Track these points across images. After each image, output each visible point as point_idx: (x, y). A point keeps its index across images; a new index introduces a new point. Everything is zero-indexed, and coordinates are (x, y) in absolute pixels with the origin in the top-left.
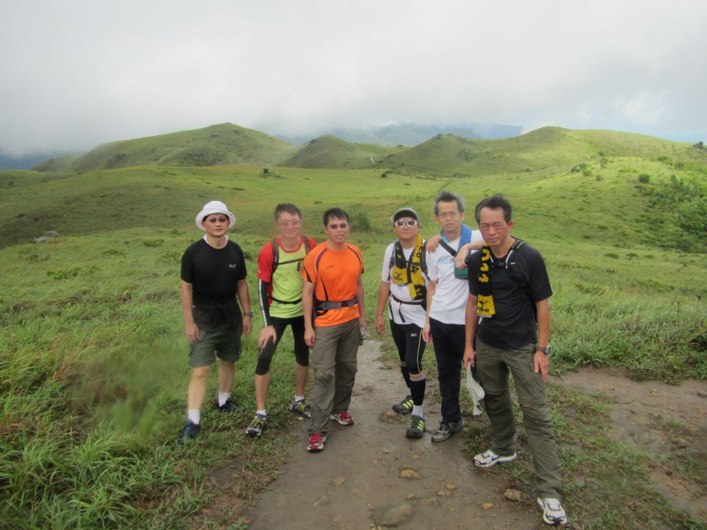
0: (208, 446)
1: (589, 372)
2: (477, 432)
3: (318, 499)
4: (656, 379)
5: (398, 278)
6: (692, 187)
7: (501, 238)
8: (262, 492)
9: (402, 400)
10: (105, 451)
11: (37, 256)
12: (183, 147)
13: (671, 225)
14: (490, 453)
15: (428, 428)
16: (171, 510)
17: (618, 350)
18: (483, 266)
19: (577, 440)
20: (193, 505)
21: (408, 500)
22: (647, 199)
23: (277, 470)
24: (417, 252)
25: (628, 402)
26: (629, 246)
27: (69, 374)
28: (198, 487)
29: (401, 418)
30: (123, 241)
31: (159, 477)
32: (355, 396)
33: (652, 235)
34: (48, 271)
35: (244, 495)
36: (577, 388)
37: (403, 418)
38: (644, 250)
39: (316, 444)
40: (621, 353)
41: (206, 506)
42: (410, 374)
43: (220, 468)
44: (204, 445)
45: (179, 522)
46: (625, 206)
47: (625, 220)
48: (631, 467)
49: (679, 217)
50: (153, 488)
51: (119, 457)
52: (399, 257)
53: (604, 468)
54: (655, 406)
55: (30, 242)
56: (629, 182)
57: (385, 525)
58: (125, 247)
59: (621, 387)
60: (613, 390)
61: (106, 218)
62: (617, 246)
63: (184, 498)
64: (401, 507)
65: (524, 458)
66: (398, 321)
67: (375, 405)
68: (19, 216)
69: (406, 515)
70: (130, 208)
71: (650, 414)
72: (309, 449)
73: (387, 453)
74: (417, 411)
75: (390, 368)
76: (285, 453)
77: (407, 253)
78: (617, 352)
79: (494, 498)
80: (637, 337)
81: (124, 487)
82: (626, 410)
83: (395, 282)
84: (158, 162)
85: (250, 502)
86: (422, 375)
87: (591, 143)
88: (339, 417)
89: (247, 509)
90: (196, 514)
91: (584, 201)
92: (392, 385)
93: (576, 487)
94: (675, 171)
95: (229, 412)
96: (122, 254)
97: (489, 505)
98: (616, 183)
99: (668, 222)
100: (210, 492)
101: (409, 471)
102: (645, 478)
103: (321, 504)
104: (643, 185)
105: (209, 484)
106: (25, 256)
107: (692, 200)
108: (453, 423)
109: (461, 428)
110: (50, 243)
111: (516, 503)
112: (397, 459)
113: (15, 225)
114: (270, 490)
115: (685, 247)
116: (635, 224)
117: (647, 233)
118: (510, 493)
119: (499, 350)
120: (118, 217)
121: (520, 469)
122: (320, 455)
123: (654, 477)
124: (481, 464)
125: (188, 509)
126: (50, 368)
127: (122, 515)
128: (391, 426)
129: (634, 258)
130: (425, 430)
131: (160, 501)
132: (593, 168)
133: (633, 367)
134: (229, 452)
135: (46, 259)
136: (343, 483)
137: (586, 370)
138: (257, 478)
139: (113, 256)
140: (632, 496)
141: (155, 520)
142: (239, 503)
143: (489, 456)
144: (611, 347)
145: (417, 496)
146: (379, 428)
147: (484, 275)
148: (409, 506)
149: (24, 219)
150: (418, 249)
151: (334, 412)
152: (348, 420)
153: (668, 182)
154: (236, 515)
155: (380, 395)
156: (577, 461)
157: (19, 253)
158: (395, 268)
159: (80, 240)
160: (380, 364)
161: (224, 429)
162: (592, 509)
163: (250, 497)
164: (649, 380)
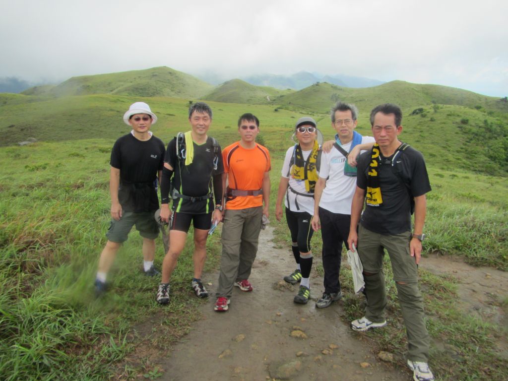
0: (133, 303)
1: (437, 258)
2: (353, 302)
3: (223, 352)
4: (489, 266)
5: (296, 174)
6: (498, 130)
7: (391, 140)
8: (176, 344)
9: (291, 273)
10: (47, 304)
11: (19, 155)
12: (131, 82)
13: (482, 156)
14: (365, 320)
15: (313, 296)
16: (97, 358)
17: (459, 242)
18: (373, 163)
19: (434, 312)
20: (117, 354)
21: (298, 356)
22: (465, 136)
23: (189, 326)
24: (314, 154)
25: (469, 282)
26: (451, 169)
27: (25, 240)
28: (123, 338)
29: (291, 287)
30: (84, 147)
31: (90, 328)
32: (253, 268)
33: (468, 163)
34: (25, 165)
35: (161, 346)
36: (428, 270)
37: (293, 288)
38: (462, 172)
39: (222, 306)
40: (461, 245)
41: (128, 354)
42: (301, 253)
43: (142, 323)
44: (130, 302)
45: (104, 368)
46: (450, 140)
47: (449, 151)
48: (481, 337)
49: (488, 150)
50: (84, 337)
51: (58, 309)
52: (299, 157)
53: (459, 337)
54: (491, 287)
55: (16, 145)
56: (454, 123)
57: (278, 378)
58: (85, 151)
59: (462, 271)
60: (456, 272)
61: (73, 131)
62: (442, 169)
63: (109, 347)
64: (292, 363)
65: (393, 325)
66: (293, 209)
67: (270, 276)
68: (10, 127)
69: (297, 370)
70: (91, 125)
71: (487, 293)
72: (216, 309)
73: (280, 316)
74: (305, 282)
75: (281, 248)
76: (196, 312)
77: (306, 154)
78: (458, 243)
79: (370, 358)
80: (474, 233)
81: (59, 336)
82: (468, 289)
83: (294, 178)
84: (113, 92)
85: (165, 353)
86: (310, 254)
87: (427, 94)
88: (240, 284)
89: (162, 359)
90: (119, 361)
91: (420, 135)
92: (282, 261)
93: (439, 352)
94: (488, 117)
95: (152, 276)
96: (82, 156)
97: (366, 364)
98: (444, 123)
99: (480, 153)
100: (133, 343)
101: (298, 331)
102: (493, 346)
103: (225, 357)
104: (464, 126)
105: (132, 335)
106: (11, 155)
107: (498, 138)
108: (334, 294)
109: (340, 298)
110: (30, 146)
111: (389, 364)
112: (288, 321)
113: (7, 133)
114: (183, 343)
115: (491, 172)
116: (456, 154)
117: (464, 160)
118: (383, 355)
119: (379, 235)
120: (81, 131)
121: (390, 334)
122: (225, 315)
123: (499, 345)
124: (357, 328)
125: (113, 356)
126: (12, 235)
127: (55, 360)
128: (282, 293)
129: (455, 178)
130: (309, 298)
131: (89, 349)
132: (428, 112)
133: (472, 256)
134: (151, 309)
135: (26, 158)
136: (244, 339)
137: (433, 256)
138: (172, 332)
139: (76, 158)
140: (485, 362)
141: (83, 365)
142: (156, 353)
143: (364, 322)
144: (454, 239)
145: (305, 353)
146: (273, 294)
147: (373, 170)
148: (299, 363)
149: (14, 129)
150: (315, 151)
151: (237, 280)
152: (248, 287)
153: (482, 124)
154: (153, 364)
155: (273, 268)
156: (436, 329)
157: (7, 152)
158: (294, 167)
159: (53, 145)
160: (273, 244)
161: (147, 290)
162: (454, 371)
163: (166, 348)
164: (484, 266)
